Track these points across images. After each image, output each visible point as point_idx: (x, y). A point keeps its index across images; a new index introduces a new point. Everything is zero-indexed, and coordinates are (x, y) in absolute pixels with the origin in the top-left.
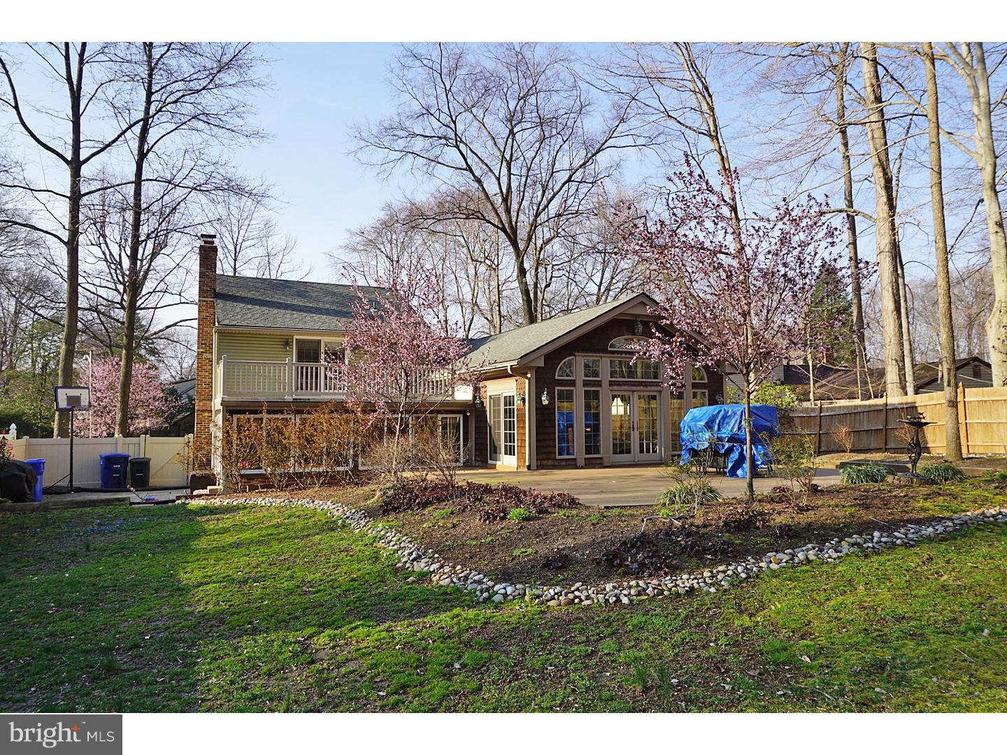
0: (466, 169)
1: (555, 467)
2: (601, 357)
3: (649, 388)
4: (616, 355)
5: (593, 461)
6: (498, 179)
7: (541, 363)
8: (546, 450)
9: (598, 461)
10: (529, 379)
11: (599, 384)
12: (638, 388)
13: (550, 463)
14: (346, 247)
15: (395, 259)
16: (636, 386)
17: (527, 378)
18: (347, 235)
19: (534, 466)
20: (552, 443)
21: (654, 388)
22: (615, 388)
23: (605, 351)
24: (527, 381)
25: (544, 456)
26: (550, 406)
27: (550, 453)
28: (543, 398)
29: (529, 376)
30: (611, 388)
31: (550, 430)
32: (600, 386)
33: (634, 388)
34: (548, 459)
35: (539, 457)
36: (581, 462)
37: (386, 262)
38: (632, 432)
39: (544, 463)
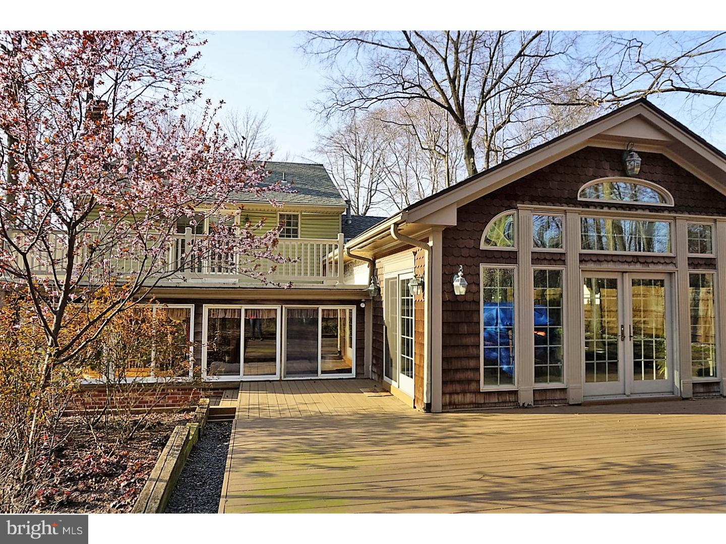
0: (409, 49)
1: (477, 407)
2: (565, 212)
3: (652, 267)
4: (592, 209)
5: (549, 396)
6: (445, 60)
7: (451, 219)
8: (460, 376)
9: (558, 396)
10: (431, 249)
11: (560, 259)
12: (632, 267)
13: (469, 398)
14: (316, 150)
15: (359, 157)
16: (629, 263)
17: (427, 247)
18: (317, 139)
19: (437, 405)
20: (472, 363)
21: (660, 267)
22: (591, 266)
23: (572, 201)
24: (426, 252)
25: (458, 388)
26: (470, 297)
27: (469, 381)
28: (456, 284)
29: (431, 244)
30: (583, 266)
31: (470, 340)
32: (564, 262)
33: (625, 267)
34: (464, 392)
35: (450, 388)
36: (526, 397)
37: (352, 161)
38: (620, 343)
39: (458, 398)
